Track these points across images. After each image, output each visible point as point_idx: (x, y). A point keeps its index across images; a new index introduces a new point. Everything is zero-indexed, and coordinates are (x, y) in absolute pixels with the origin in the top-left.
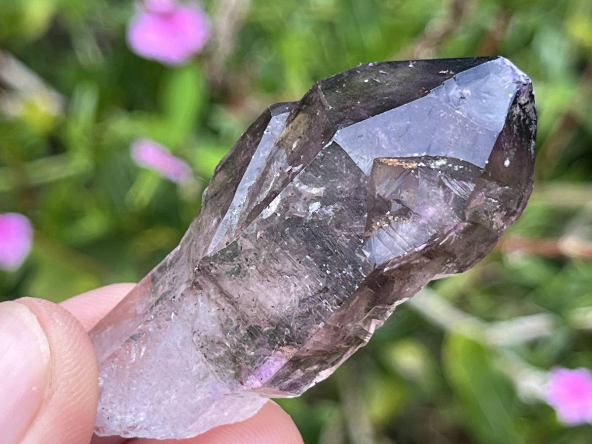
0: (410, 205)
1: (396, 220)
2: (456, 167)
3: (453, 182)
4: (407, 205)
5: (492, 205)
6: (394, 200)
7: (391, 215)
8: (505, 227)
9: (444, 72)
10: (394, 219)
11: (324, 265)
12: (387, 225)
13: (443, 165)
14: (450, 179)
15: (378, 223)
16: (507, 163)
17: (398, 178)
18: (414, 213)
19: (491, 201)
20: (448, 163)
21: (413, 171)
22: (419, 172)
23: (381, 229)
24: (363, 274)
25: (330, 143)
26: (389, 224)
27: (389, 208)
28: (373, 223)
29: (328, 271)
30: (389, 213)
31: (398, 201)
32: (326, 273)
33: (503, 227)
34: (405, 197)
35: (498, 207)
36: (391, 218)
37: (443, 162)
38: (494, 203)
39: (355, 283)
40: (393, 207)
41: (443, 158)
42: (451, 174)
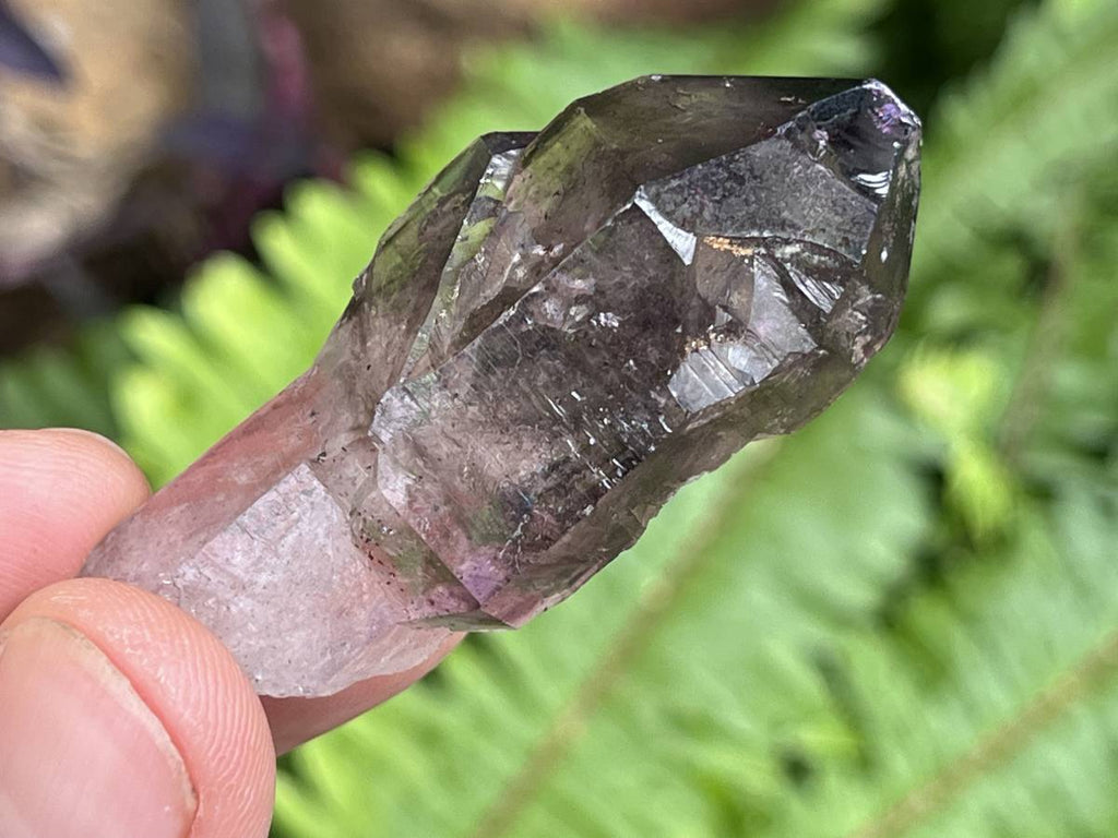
0: (742, 315)
1: (719, 339)
2: (816, 257)
3: (808, 282)
4: (739, 316)
5: (856, 322)
6: (720, 306)
7: (713, 331)
8: (865, 360)
9: (789, 99)
10: (716, 338)
11: (601, 410)
12: (705, 348)
13: (797, 254)
14: (803, 277)
15: (694, 344)
16: (884, 255)
17: (726, 270)
18: (748, 331)
19: (856, 317)
20: (803, 251)
21: (746, 261)
22: (755, 263)
23: (695, 354)
24: (665, 427)
25: (628, 206)
26: (709, 346)
27: (712, 320)
28: (686, 342)
29: (606, 421)
30: (712, 327)
31: (725, 309)
32: (603, 423)
33: (862, 360)
34: (736, 302)
35: (864, 326)
36: (712, 336)
37: (796, 248)
38: (861, 321)
39: (649, 442)
40: (718, 318)
41: (798, 241)
42: (806, 269)
